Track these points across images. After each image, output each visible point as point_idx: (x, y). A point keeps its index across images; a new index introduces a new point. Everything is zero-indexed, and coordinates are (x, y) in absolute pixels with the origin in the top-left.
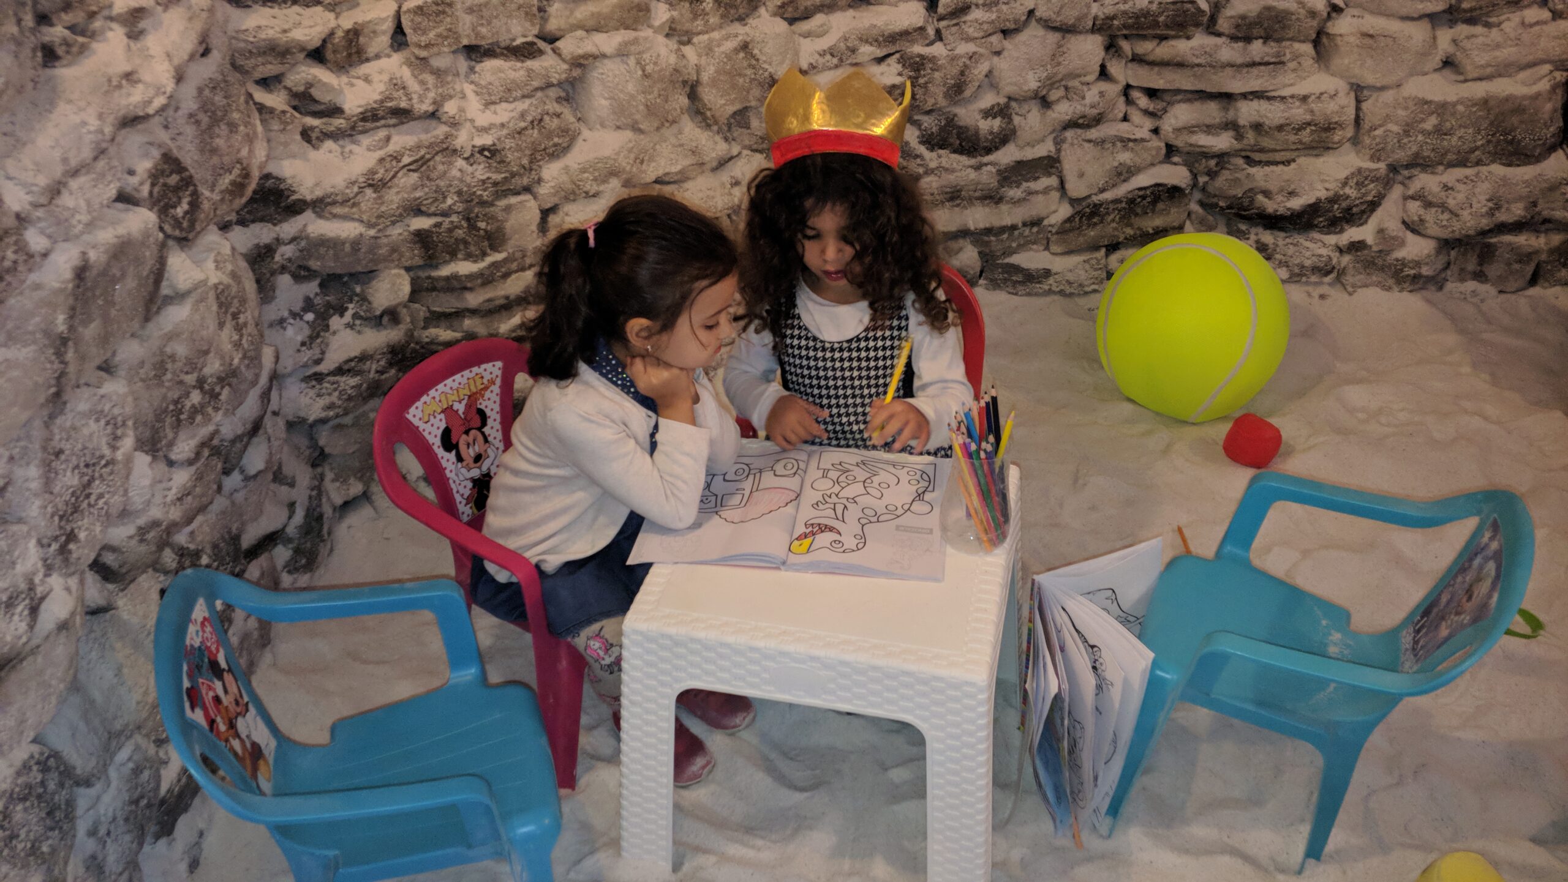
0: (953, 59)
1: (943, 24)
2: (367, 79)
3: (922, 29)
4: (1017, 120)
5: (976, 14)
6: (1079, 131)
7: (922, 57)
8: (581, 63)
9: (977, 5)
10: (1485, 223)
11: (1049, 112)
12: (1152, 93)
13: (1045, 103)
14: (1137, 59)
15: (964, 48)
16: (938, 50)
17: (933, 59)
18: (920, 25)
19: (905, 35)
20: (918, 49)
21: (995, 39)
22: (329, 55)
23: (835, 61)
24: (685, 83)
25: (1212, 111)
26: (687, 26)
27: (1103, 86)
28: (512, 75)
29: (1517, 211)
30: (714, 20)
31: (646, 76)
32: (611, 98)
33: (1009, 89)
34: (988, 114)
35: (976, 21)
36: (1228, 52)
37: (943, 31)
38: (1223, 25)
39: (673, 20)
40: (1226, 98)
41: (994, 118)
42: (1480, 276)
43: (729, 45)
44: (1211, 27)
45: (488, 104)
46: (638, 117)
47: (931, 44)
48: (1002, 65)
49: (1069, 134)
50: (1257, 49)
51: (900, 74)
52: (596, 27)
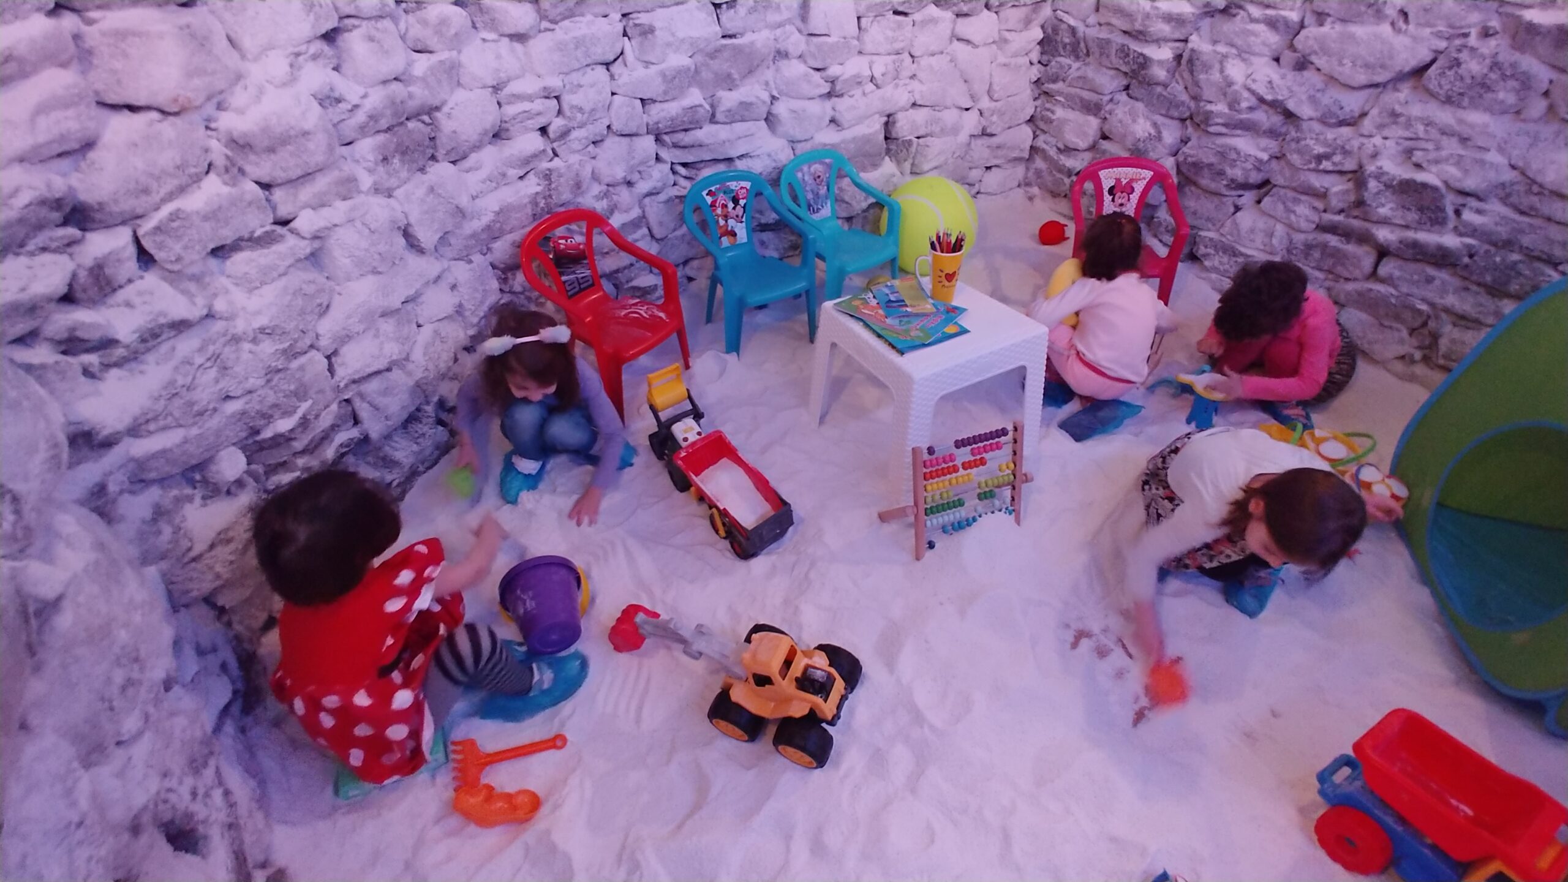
0: (569, 167)
1: (555, 145)
2: (128, 305)
3: (544, 151)
4: (615, 197)
5: (575, 134)
6: (653, 197)
7: (549, 170)
8: (319, 236)
9: (574, 128)
11: (633, 189)
12: (687, 165)
13: (629, 184)
14: (676, 146)
15: (573, 159)
16: (558, 163)
17: (557, 169)
18: (542, 148)
19: (535, 156)
20: (545, 165)
21: (591, 147)
22: (79, 295)
23: (494, 184)
24: (399, 228)
26: (387, 185)
27: (660, 166)
28: (263, 261)
30: (404, 174)
31: (372, 232)
32: (349, 257)
33: (607, 180)
34: (598, 198)
35: (576, 139)
36: (725, 132)
37: (557, 149)
38: (720, 117)
39: (375, 183)
40: (730, 160)
41: (603, 199)
43: (421, 192)
44: (713, 119)
45: (251, 291)
46: (375, 264)
47: (551, 160)
48: (601, 165)
49: (647, 200)
50: (739, 128)
51: (539, 185)
52: (320, 204)
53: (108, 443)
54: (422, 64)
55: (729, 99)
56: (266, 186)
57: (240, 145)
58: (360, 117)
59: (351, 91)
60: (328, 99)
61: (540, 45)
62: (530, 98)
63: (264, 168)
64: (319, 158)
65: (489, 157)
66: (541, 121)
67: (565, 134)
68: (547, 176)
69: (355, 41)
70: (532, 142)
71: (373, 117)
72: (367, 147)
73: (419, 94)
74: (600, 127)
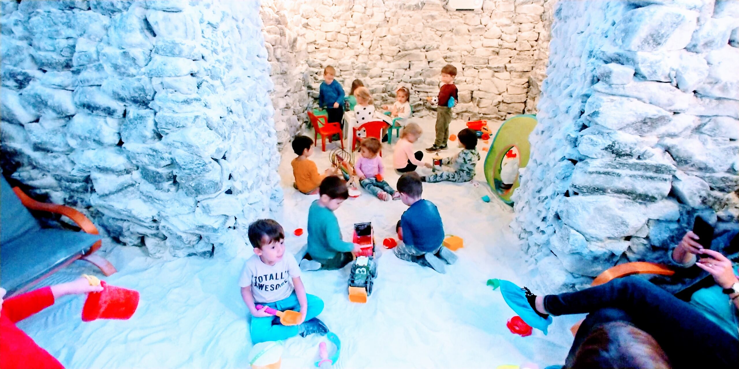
1: (390, 80)
5: (394, 80)
8: (344, 79)
10: (461, 111)
12: (418, 92)
15: (393, 84)
16: (390, 84)
18: (387, 80)
20: (387, 83)
21: (397, 83)
25: (425, 94)
29: (464, 110)
36: (427, 86)
38: (426, 83)
40: (427, 92)
42: (462, 119)
44: (424, 83)
50: (431, 86)
52: (346, 75)
53: (312, 89)
55: (428, 80)
57: (340, 65)
58: (357, 66)
59: (356, 62)
60: (353, 63)
61: (392, 64)
62: (388, 71)
63: (341, 68)
65: (378, 79)
66: (389, 76)
68: (387, 85)
69: (360, 57)
70: (385, 78)
71: (358, 67)
74: (400, 80)
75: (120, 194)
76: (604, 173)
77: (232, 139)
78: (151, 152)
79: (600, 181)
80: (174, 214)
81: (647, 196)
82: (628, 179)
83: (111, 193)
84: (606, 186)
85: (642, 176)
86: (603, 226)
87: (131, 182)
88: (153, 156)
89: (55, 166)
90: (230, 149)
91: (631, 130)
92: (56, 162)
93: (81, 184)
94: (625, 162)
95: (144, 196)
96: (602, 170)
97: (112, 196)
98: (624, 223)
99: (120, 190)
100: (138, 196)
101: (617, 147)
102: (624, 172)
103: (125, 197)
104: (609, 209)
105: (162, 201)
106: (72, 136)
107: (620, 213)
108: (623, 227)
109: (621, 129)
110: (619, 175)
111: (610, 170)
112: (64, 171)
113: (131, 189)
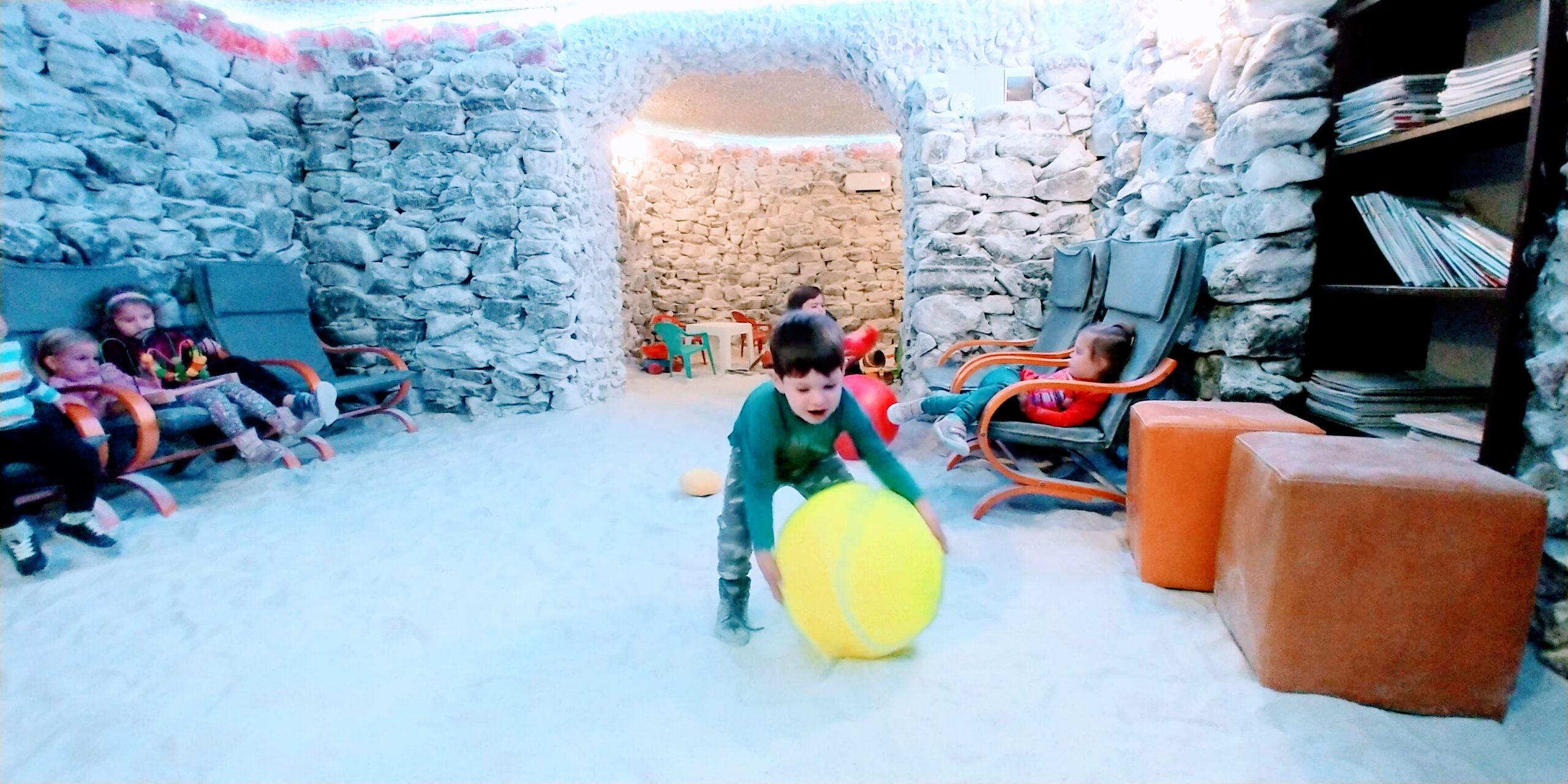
5: (778, 289)
54: (741, 264)
55: (827, 288)
56: (699, 274)
59: (721, 263)
60: (717, 264)
61: (773, 267)
62: (768, 278)
64: (709, 271)
65: (752, 288)
66: (770, 284)
67: (775, 288)
68: (767, 297)
69: (726, 256)
70: (764, 288)
71: (724, 270)
72: (721, 275)
73: (738, 270)
75: (456, 335)
76: (934, 270)
77: (583, 277)
78: (504, 282)
79: (932, 279)
80: (515, 353)
81: (976, 288)
82: (954, 274)
83: (447, 335)
84: (939, 283)
85: (966, 270)
86: (946, 323)
87: (470, 322)
88: (506, 285)
89: (387, 309)
90: (580, 287)
91: (944, 229)
92: (389, 304)
93: (409, 331)
94: (947, 258)
95: (482, 337)
96: (931, 267)
97: (446, 339)
98: (962, 317)
99: (456, 332)
100: (474, 340)
101: (935, 243)
102: (949, 267)
103: (461, 339)
104: (947, 305)
105: (502, 339)
106: (420, 272)
107: (957, 308)
108: (962, 320)
109: (936, 229)
110: (946, 271)
111: (937, 266)
112: (396, 315)
113: (468, 330)
